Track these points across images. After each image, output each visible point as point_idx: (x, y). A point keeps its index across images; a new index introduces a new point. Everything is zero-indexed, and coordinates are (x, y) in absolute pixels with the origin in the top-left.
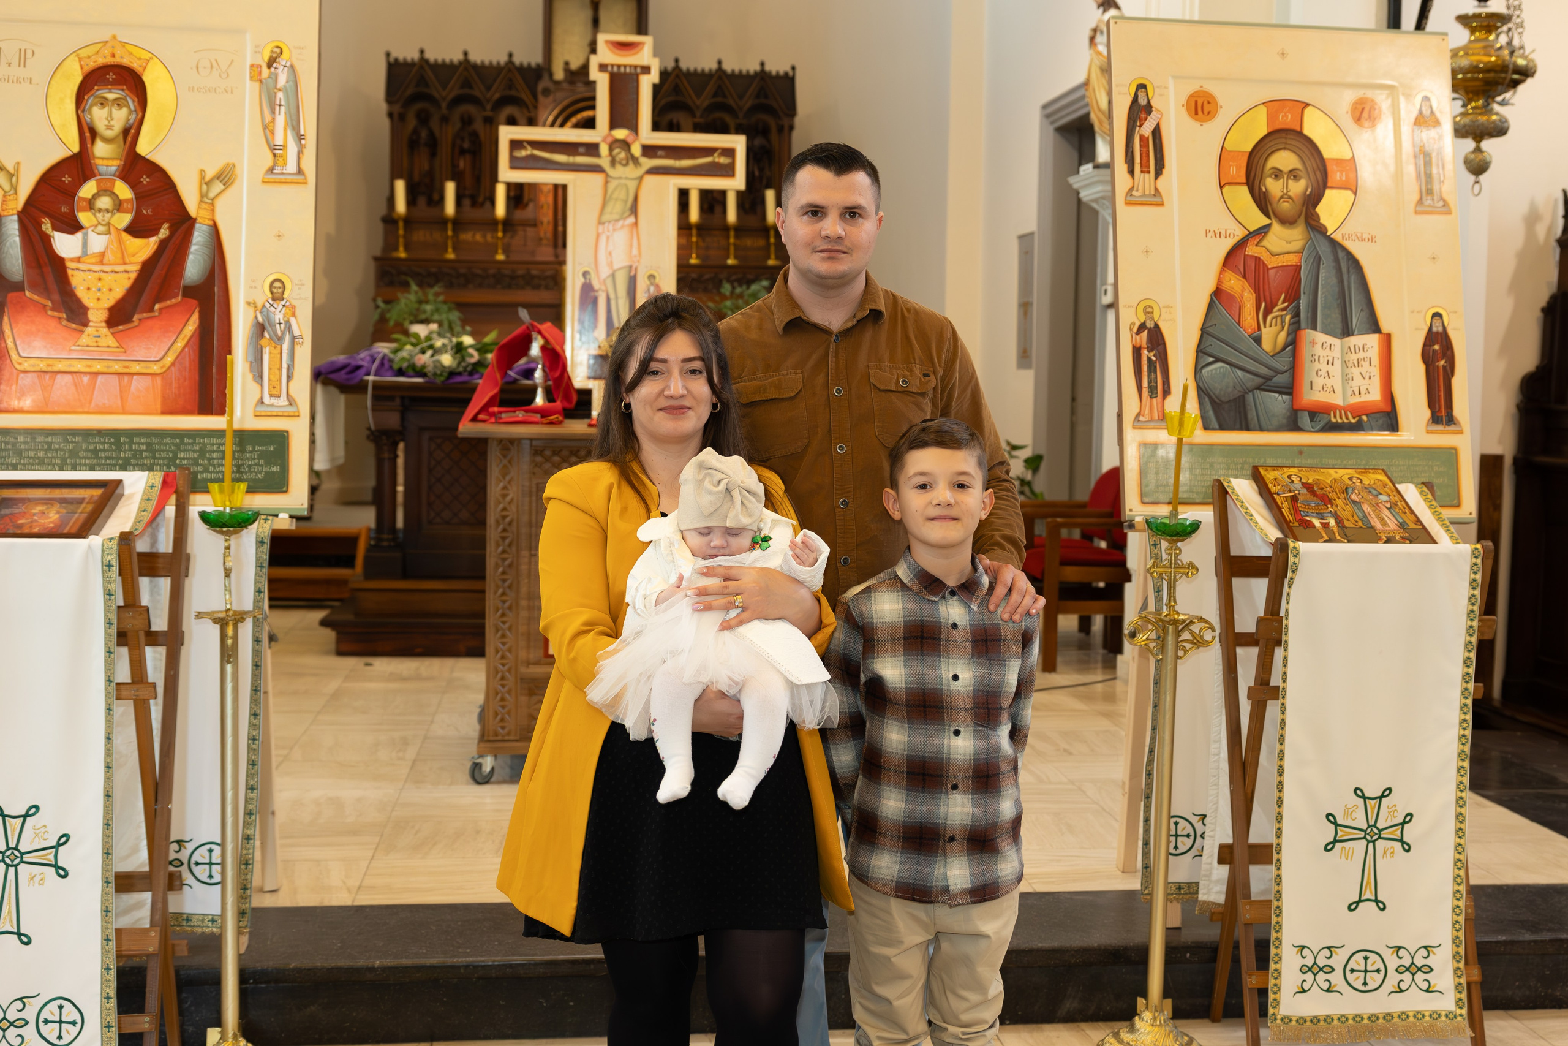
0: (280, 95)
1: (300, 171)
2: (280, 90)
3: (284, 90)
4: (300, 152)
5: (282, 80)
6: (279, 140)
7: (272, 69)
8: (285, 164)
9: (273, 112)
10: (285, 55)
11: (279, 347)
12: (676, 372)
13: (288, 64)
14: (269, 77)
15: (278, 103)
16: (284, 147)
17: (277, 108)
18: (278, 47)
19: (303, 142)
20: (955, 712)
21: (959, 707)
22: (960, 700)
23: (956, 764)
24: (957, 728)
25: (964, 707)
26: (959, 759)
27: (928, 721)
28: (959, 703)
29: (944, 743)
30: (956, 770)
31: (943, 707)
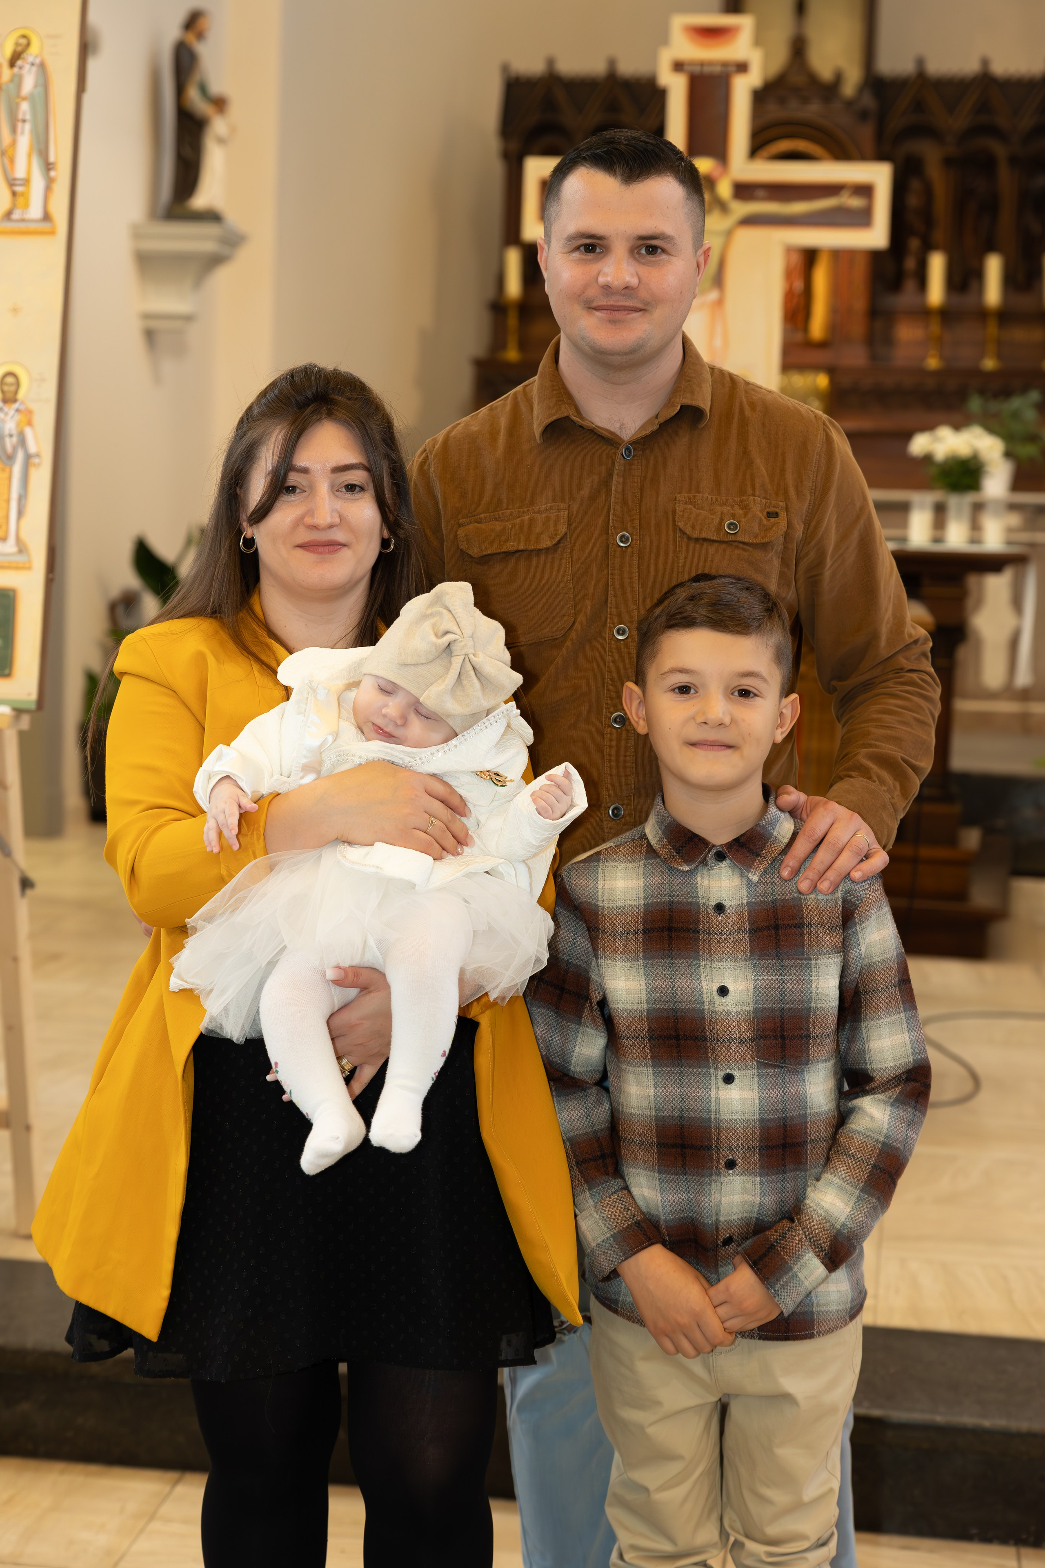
0: (25, 106)
1: (47, 217)
2: (24, 99)
3: (30, 98)
4: (48, 189)
5: (29, 84)
6: (20, 172)
7: (16, 70)
8: (27, 205)
9: (14, 130)
10: (34, 49)
11: (8, 470)
12: (323, 487)
13: (38, 61)
14: (11, 81)
15: (20, 116)
16: (26, 182)
17: (20, 125)
18: (24, 36)
19: (53, 174)
20: (724, 1046)
21: (730, 1037)
22: (732, 1027)
23: (731, 1129)
24: (728, 1071)
25: (739, 1038)
26: (735, 1121)
27: (683, 1061)
28: (730, 1032)
29: (710, 1095)
30: (731, 1137)
31: (706, 1039)
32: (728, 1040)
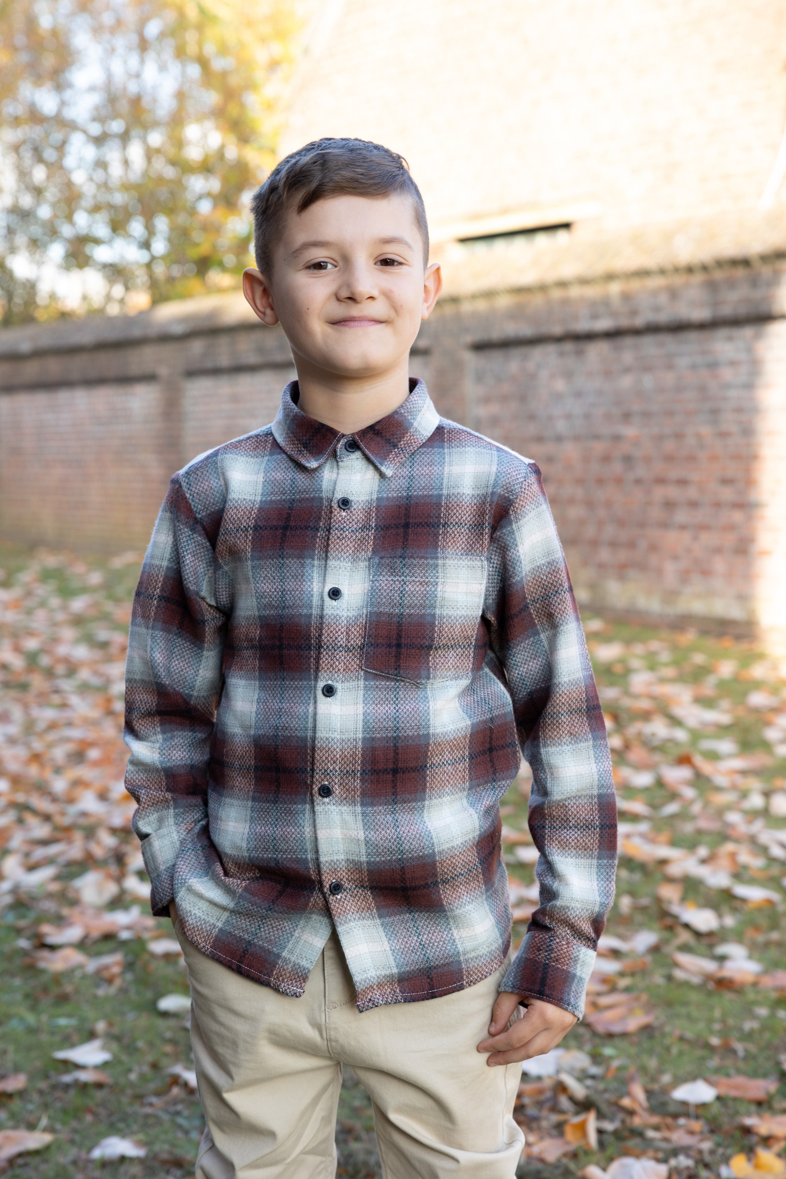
20: (327, 653)
21: (336, 644)
22: (339, 633)
23: (327, 749)
24: (330, 682)
25: (346, 646)
26: (332, 740)
27: (285, 674)
28: (336, 638)
29: (308, 711)
30: (326, 758)
31: (310, 647)
32: (333, 647)
